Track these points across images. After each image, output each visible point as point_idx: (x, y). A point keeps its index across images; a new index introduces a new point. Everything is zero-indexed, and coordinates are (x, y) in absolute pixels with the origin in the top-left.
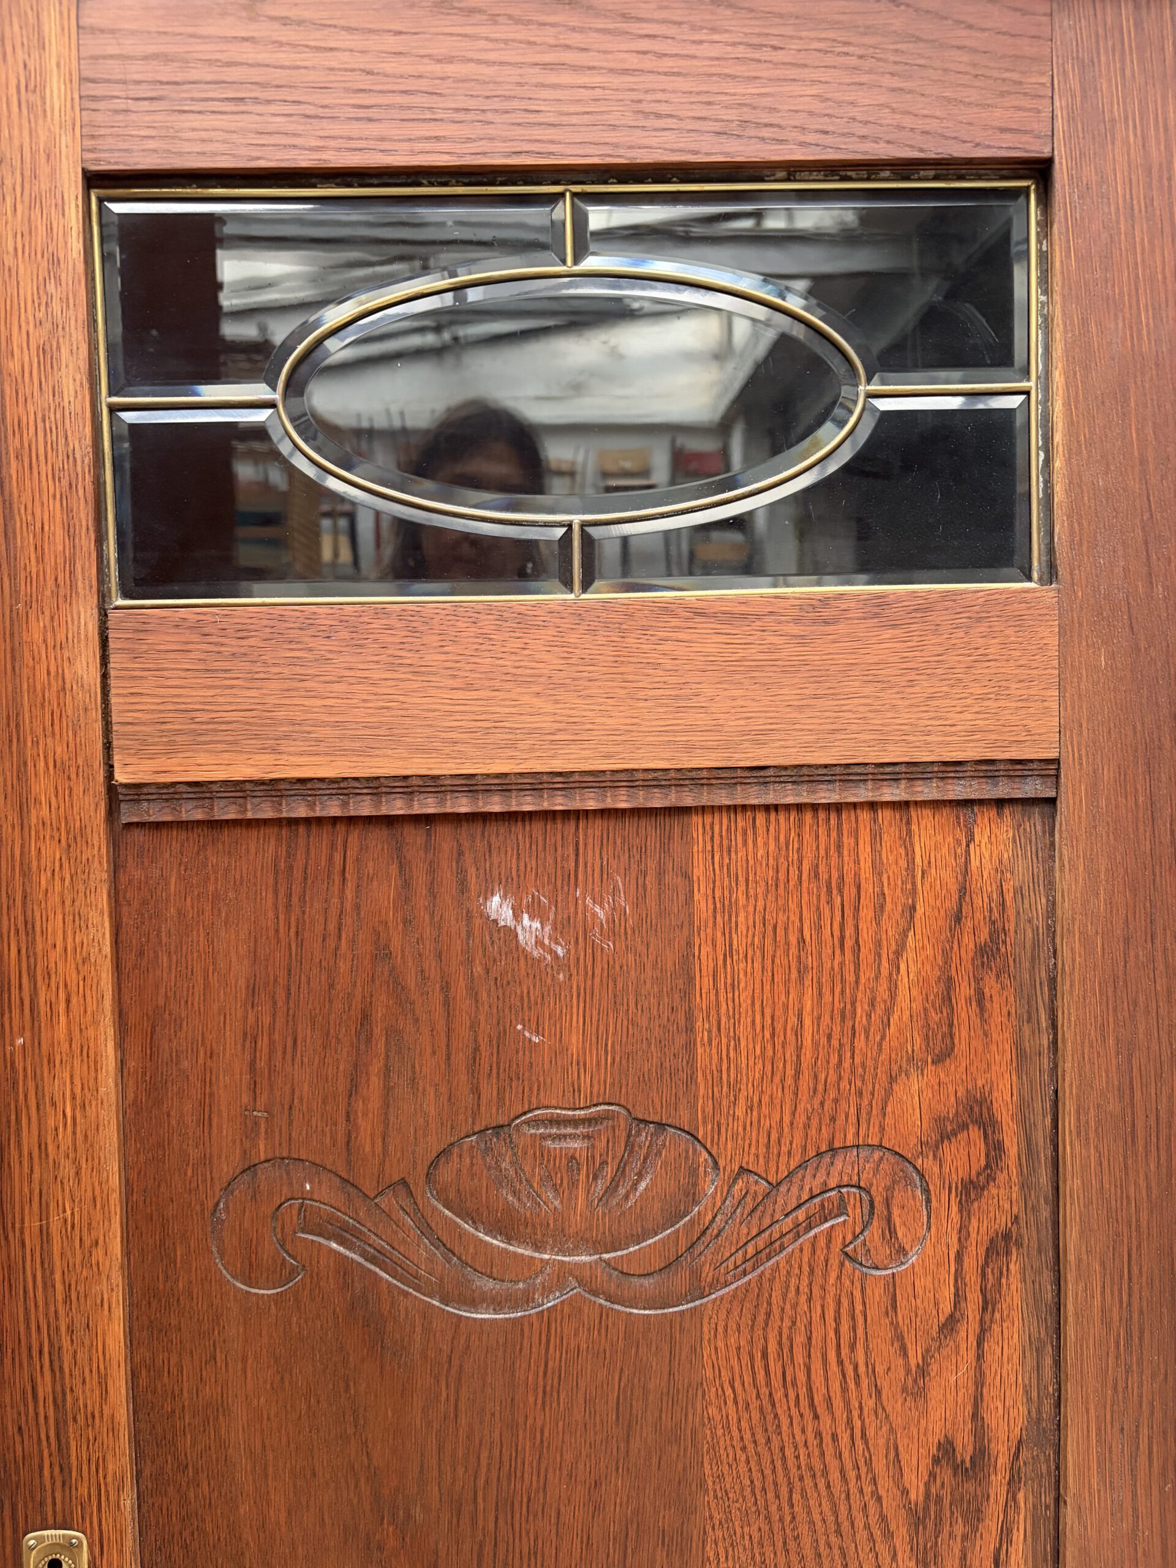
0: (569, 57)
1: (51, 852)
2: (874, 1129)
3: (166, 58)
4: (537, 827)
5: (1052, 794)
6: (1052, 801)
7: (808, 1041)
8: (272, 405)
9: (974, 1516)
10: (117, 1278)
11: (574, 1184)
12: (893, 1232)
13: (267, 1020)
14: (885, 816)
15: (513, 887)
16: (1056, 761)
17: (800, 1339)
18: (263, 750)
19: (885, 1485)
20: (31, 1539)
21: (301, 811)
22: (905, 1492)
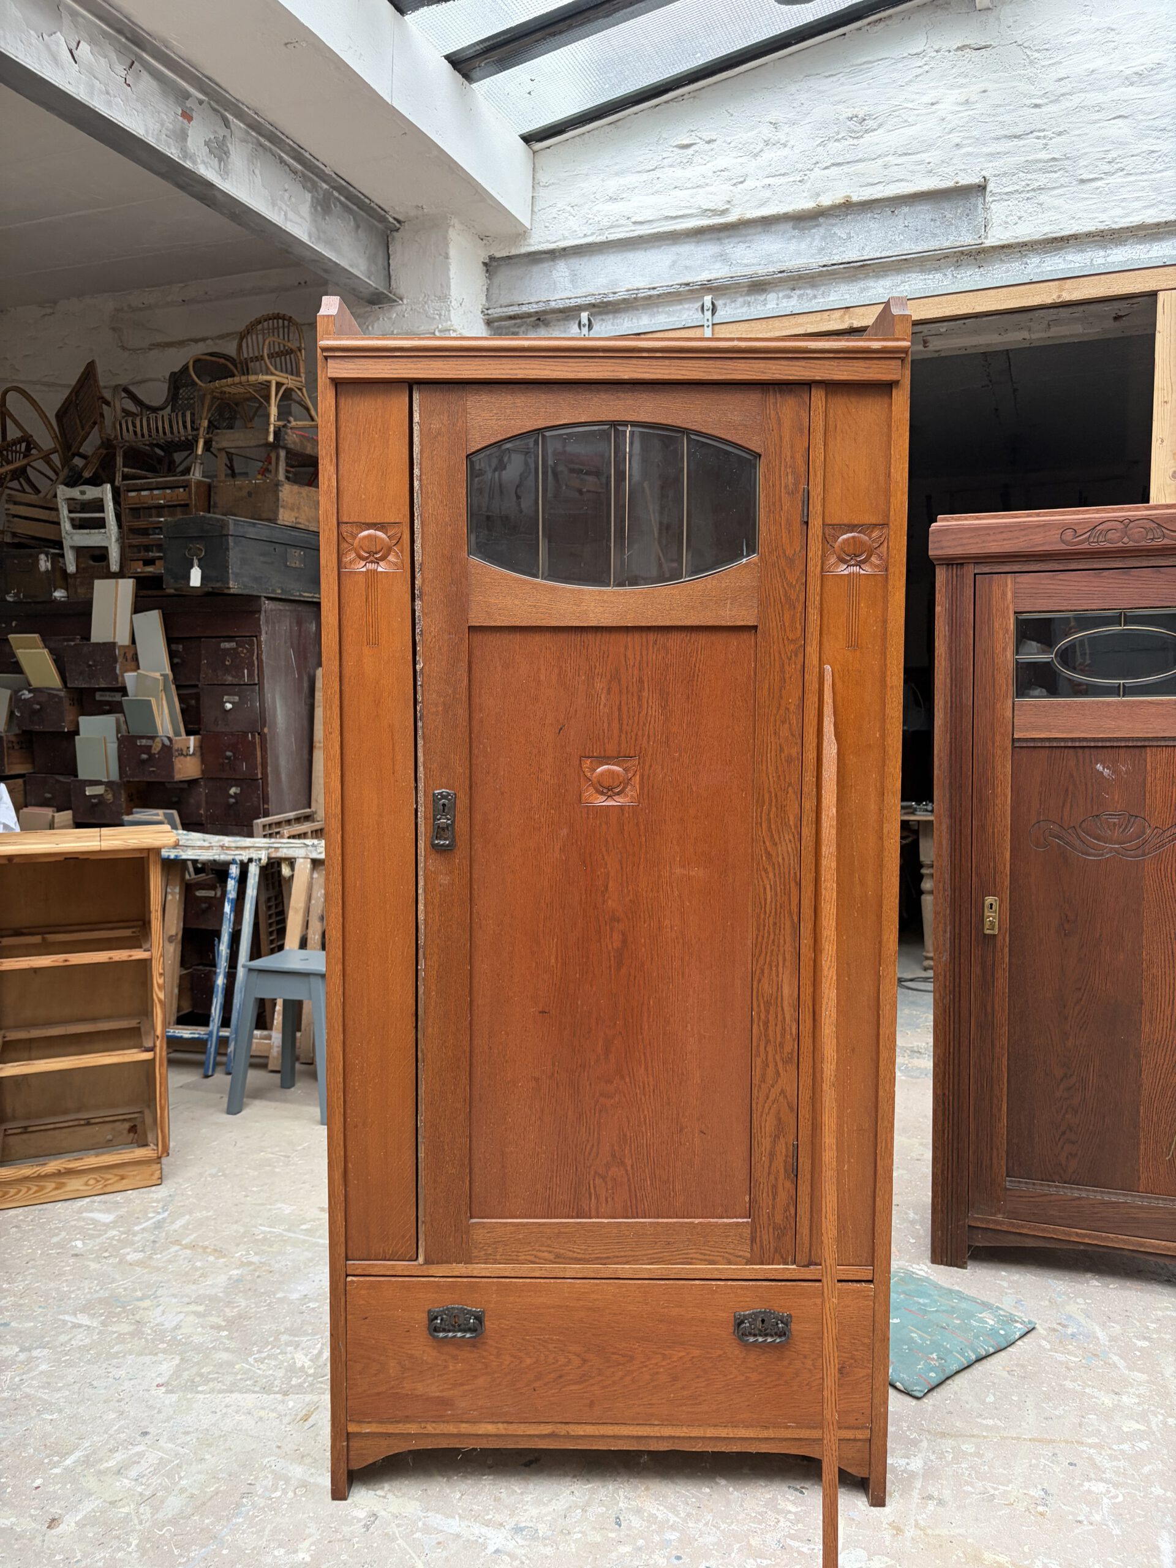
0: (1124, 585)
3: (1033, 588)
4: (1109, 749)
8: (1052, 658)
10: (1009, 843)
11: (1115, 829)
13: (1044, 790)
15: (1103, 763)
18: (1047, 731)
20: (986, 898)
21: (1056, 745)
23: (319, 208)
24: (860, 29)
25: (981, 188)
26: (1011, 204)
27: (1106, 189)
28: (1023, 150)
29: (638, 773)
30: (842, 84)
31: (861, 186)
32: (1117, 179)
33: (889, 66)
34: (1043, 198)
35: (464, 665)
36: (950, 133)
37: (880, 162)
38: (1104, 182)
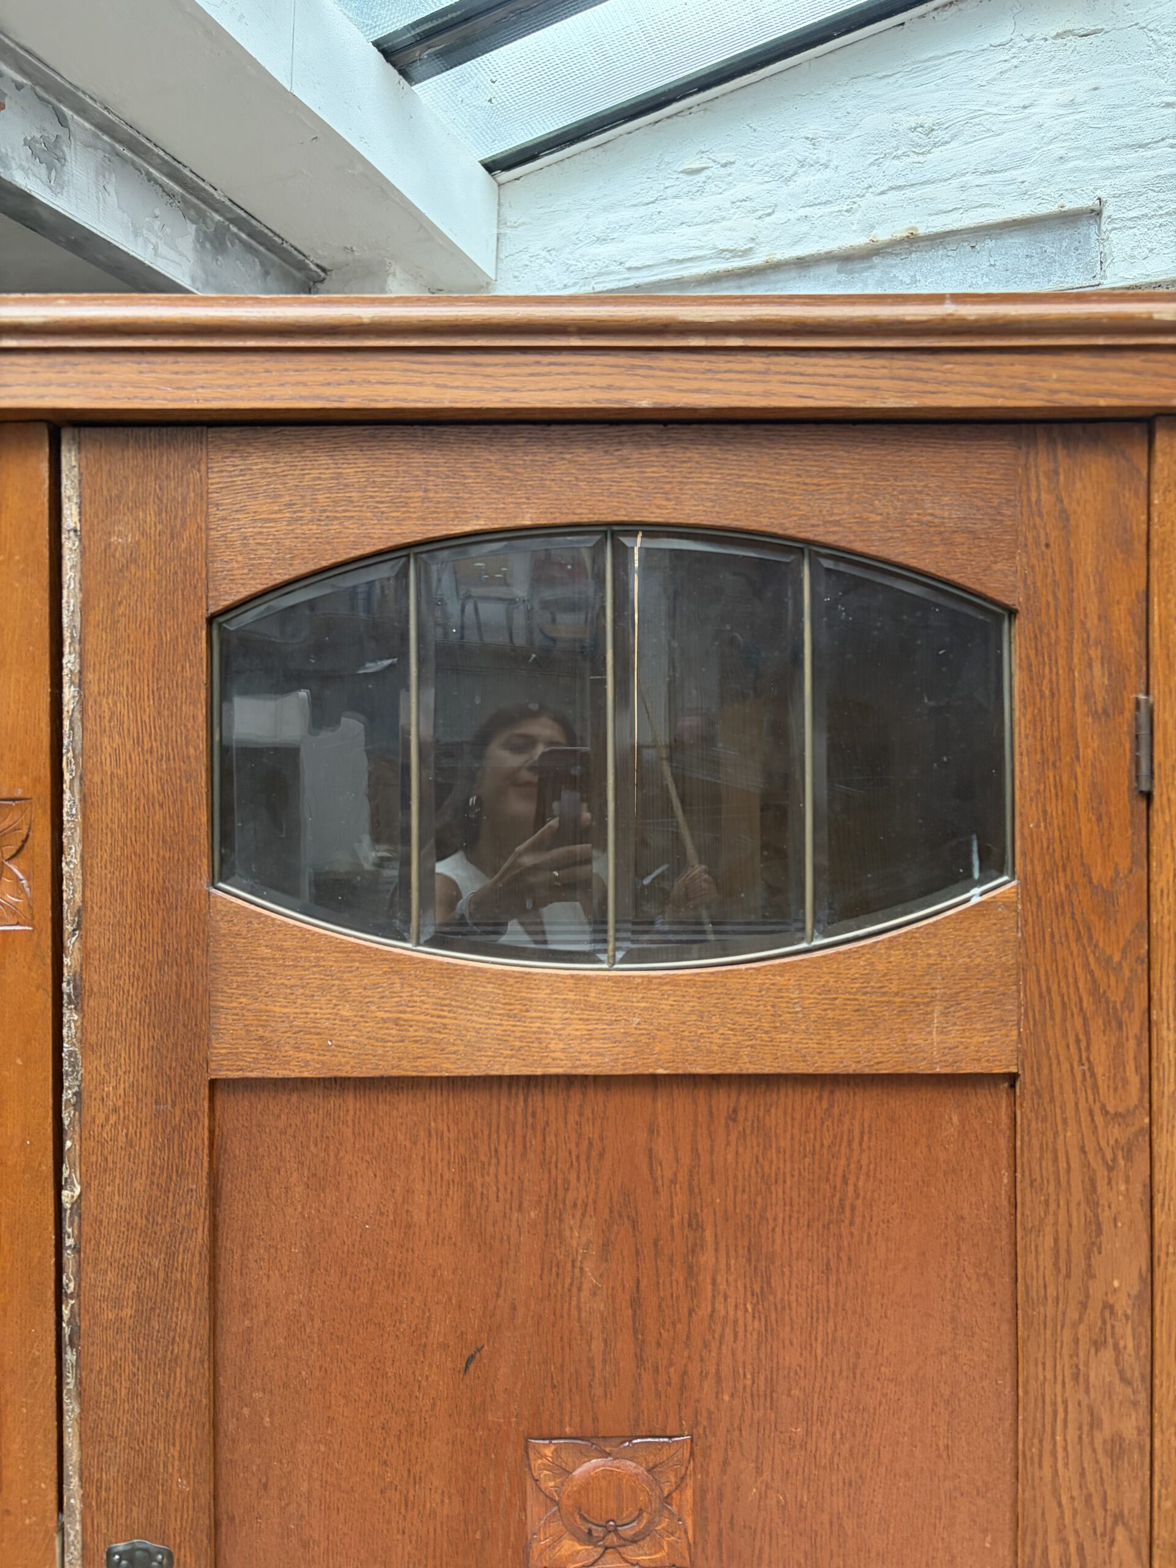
23: (208, 245)
24: (923, 16)
25: (1095, 214)
26: (1138, 233)
28: (1152, 162)
29: (690, 1481)
30: (901, 87)
31: (930, 215)
33: (965, 60)
35: (198, 1185)
36: (1051, 142)
37: (955, 183)
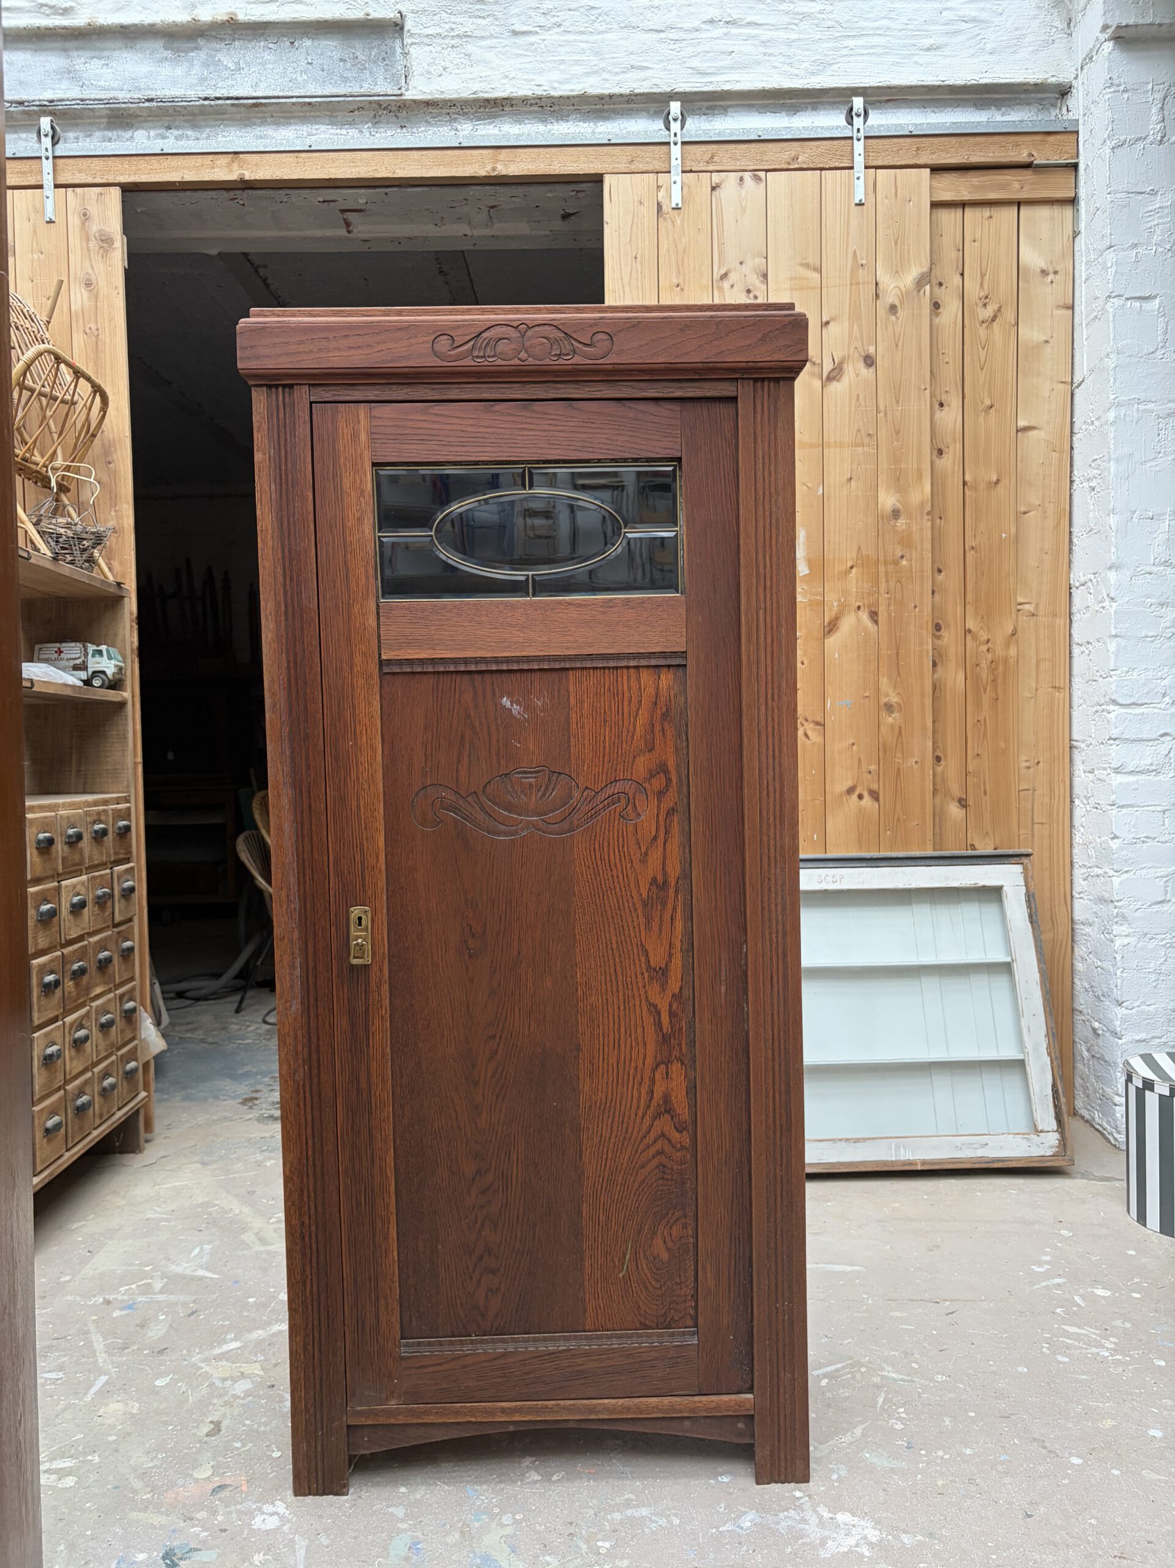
0: (526, 426)
1: (361, 682)
2: (629, 774)
3: (398, 426)
4: (518, 675)
5: (684, 663)
6: (685, 666)
7: (607, 745)
8: (431, 536)
9: (664, 904)
10: (382, 821)
11: (531, 793)
12: (636, 808)
13: (430, 738)
14: (632, 671)
15: (510, 695)
16: (686, 652)
17: (606, 844)
18: (430, 648)
19: (634, 892)
20: (352, 909)
21: (442, 669)
22: (641, 895)
25: (396, 27)
26: (433, 50)
27: (542, 46)
32: (552, 36)
34: (470, 48)
38: (539, 37)
